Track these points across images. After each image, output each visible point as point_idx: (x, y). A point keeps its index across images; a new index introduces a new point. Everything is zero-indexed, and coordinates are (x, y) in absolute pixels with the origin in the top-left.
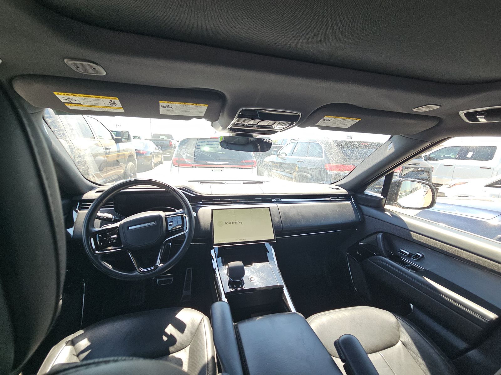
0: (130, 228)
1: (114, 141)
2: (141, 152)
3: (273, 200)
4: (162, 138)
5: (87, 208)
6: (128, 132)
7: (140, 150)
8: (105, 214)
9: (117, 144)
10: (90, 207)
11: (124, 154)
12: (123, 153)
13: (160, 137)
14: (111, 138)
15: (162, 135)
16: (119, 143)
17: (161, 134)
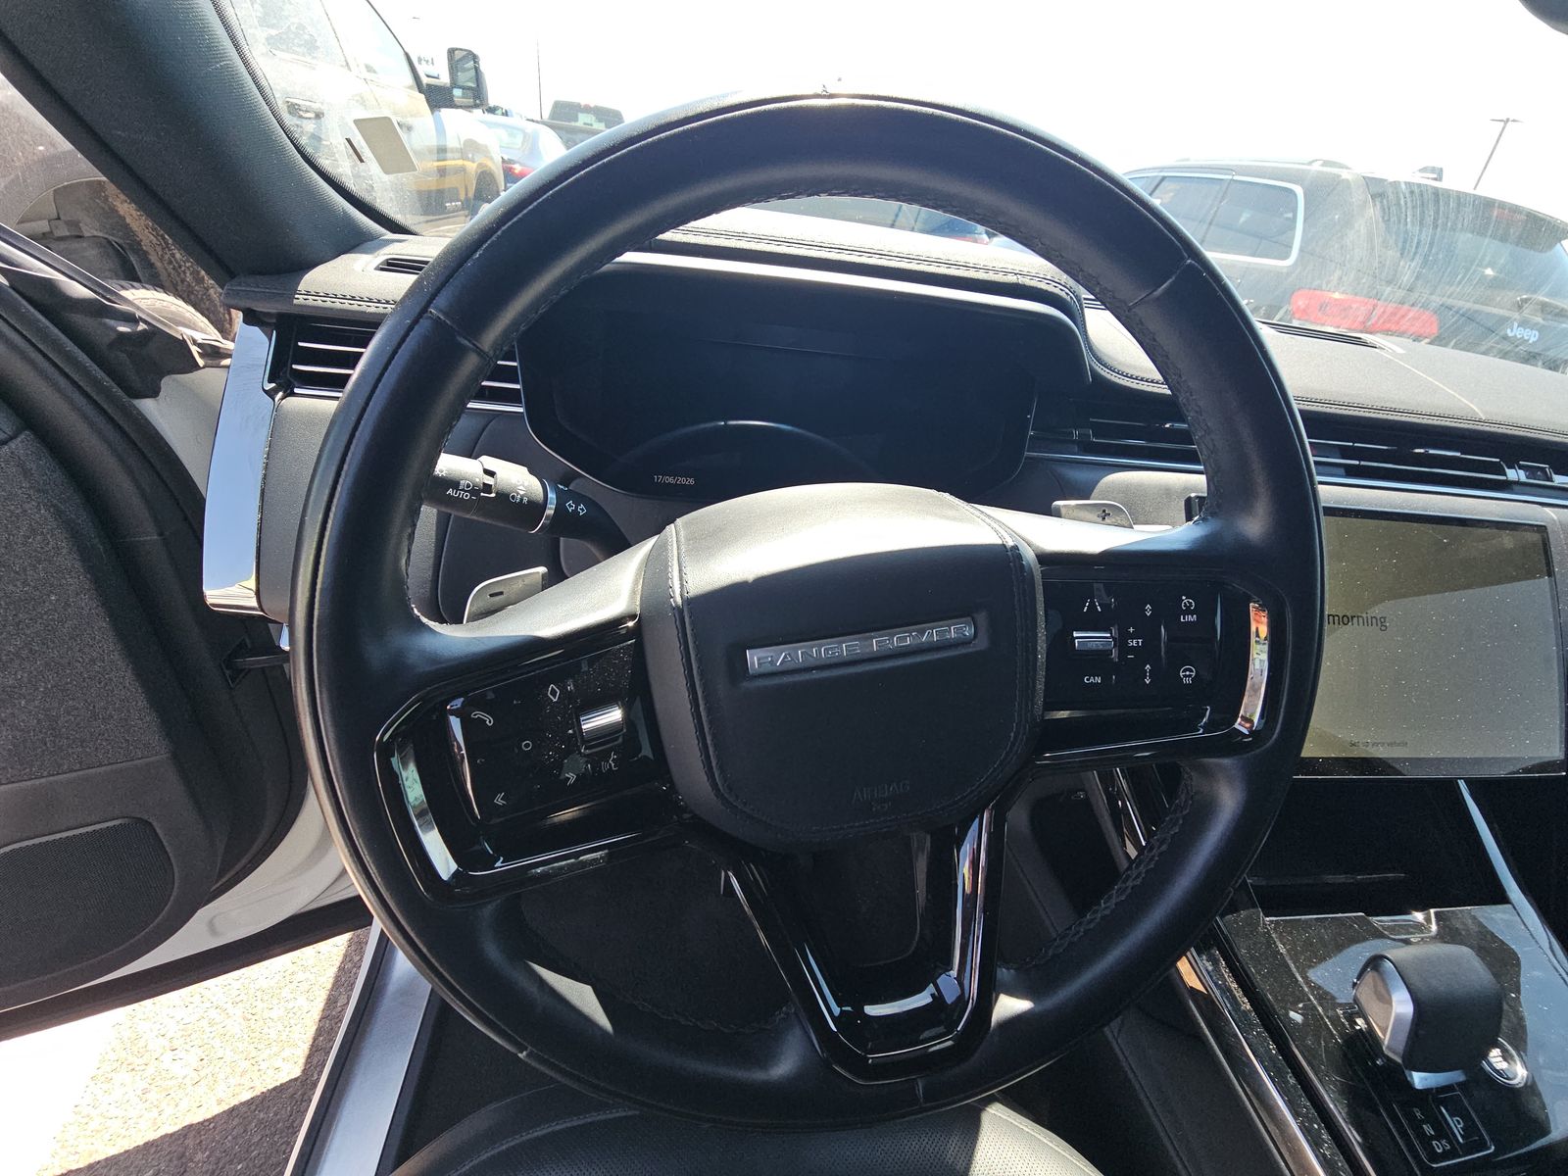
0: (754, 658)
1: (423, 96)
2: (516, 171)
3: (1512, 474)
4: (585, 124)
5: (339, 382)
6: (475, 58)
7: (514, 162)
8: (490, 462)
9: (436, 113)
10: (355, 374)
11: (463, 169)
12: (460, 162)
13: (576, 120)
14: (410, 80)
15: (587, 109)
16: (443, 110)
17: (583, 103)
